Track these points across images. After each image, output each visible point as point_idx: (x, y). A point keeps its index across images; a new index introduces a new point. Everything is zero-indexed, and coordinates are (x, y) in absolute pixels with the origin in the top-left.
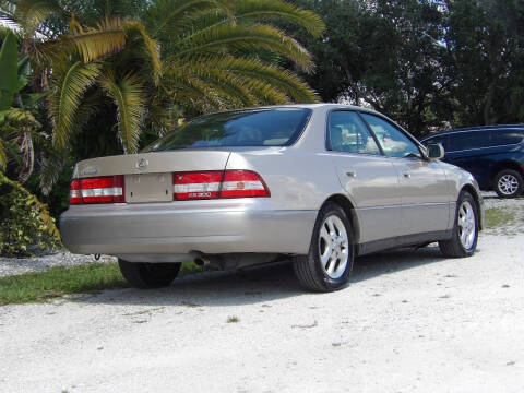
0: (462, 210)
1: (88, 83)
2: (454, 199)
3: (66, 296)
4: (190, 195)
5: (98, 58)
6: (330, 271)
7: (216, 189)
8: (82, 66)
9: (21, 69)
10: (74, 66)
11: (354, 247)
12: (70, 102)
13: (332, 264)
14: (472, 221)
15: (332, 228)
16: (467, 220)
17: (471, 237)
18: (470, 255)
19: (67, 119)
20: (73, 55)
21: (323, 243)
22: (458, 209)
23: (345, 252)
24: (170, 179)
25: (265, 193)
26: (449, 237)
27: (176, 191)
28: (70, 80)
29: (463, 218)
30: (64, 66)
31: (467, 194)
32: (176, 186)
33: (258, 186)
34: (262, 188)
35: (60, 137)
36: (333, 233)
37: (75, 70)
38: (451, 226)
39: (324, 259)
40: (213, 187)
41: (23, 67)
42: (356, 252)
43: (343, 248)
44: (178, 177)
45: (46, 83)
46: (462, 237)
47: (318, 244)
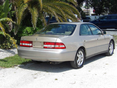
0: (110, 45)
1: (25, 9)
2: (109, 43)
3: (19, 65)
4: (47, 48)
5: (28, 2)
6: (79, 64)
7: (54, 47)
8: (24, 4)
9: (10, 6)
10: (22, 4)
11: (85, 57)
12: (21, 14)
13: (80, 62)
14: (112, 47)
15: (80, 54)
16: (111, 47)
17: (112, 51)
18: (111, 55)
19: (20, 18)
20: (22, 2)
21: (78, 57)
22: (109, 45)
23: (83, 59)
24: (43, 43)
25: (65, 48)
26: (107, 52)
27: (44, 46)
28: (21, 8)
29: (110, 47)
30: (20, 5)
31: (112, 41)
32: (44, 45)
33: (63, 46)
34: (64, 47)
35: (19, 22)
36: (80, 55)
37: (22, 6)
38: (108, 49)
39: (78, 61)
40: (53, 46)
41: (10, 5)
42: (85, 59)
43: (82, 58)
44: (45, 43)
45: (15, 8)
46: (110, 51)
47: (77, 58)
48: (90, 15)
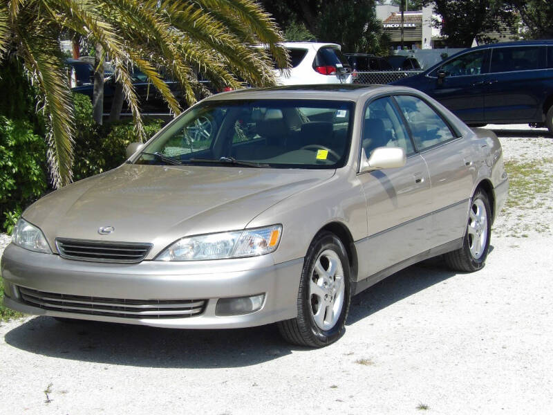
48: (426, 46)
